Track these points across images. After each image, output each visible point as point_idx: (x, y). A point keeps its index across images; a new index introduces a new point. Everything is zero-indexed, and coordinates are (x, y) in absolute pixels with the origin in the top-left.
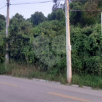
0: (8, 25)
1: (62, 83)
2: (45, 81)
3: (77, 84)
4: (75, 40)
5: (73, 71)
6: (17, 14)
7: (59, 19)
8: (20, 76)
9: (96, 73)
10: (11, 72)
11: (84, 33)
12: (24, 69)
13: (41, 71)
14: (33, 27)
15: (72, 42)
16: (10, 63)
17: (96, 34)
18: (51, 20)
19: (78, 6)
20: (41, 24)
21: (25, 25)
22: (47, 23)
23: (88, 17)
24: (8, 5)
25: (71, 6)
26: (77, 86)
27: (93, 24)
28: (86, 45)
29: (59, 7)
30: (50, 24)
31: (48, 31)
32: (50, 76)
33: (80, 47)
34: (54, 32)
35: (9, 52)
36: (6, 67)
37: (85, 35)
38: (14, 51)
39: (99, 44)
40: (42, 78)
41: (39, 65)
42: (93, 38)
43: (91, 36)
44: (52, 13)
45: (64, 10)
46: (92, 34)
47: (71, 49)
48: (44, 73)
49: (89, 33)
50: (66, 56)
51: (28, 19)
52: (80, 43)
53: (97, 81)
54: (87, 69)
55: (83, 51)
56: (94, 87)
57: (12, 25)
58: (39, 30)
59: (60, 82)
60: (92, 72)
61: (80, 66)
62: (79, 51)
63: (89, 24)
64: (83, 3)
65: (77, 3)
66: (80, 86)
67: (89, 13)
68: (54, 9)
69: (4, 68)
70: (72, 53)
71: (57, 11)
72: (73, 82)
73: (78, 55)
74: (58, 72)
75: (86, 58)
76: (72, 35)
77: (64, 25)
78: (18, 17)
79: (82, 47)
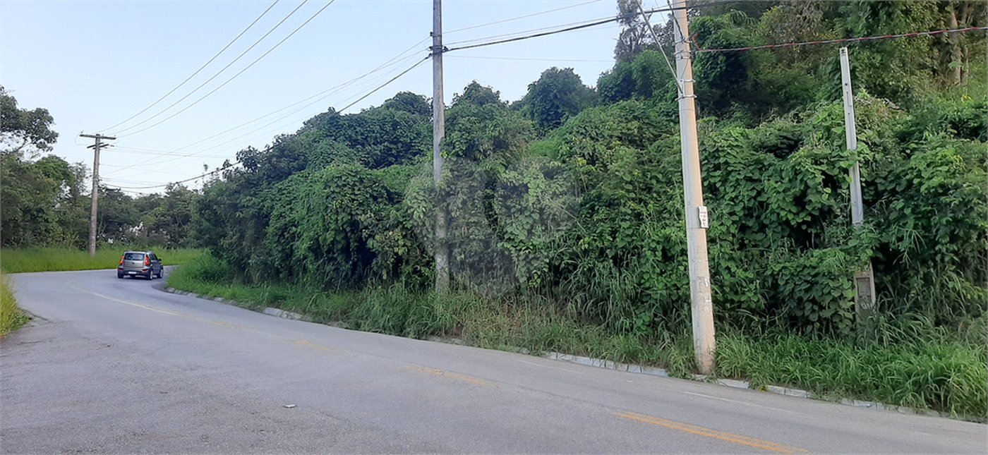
0: (439, 136)
1: (673, 371)
2: (597, 362)
3: (743, 375)
4: (724, 181)
5: (718, 318)
6: (474, 87)
7: (646, 92)
8: (494, 343)
9: (828, 327)
10: (460, 326)
11: (763, 147)
12: (510, 314)
13: (580, 319)
14: (541, 136)
15: (711, 192)
16: (454, 286)
17: (822, 150)
18: (614, 99)
19: (734, 32)
20: (573, 121)
21: (507, 130)
22: (595, 114)
23: (778, 74)
24: (438, 51)
25: (701, 34)
26: (743, 384)
27: (804, 102)
28: (774, 200)
29: (648, 41)
30: (610, 117)
31: (600, 147)
32: (619, 340)
33: (749, 212)
34: (628, 153)
35: (449, 247)
36: (439, 309)
37: (770, 157)
38: (467, 239)
39: (835, 194)
40: (586, 353)
41: (569, 296)
42: (808, 166)
43: (794, 157)
44: (617, 69)
45: (670, 50)
46: (802, 151)
47: (705, 224)
48: (592, 331)
49: (786, 147)
50: (684, 252)
51: (517, 106)
52: (745, 191)
53: (834, 360)
54: (785, 310)
55: (763, 228)
56: (821, 389)
57: (455, 135)
58: (565, 148)
59: (667, 366)
60: (808, 322)
61: (753, 296)
62: (743, 228)
63: (784, 109)
64: (755, 13)
65: (725, 18)
66: (753, 387)
67: (783, 57)
68: (626, 51)
69: (431, 313)
70: (711, 241)
71: (640, 58)
72: (723, 369)
73: (742, 246)
74: (653, 325)
75: (780, 259)
76: (711, 160)
77: (673, 116)
78: (478, 97)
79: (757, 209)
